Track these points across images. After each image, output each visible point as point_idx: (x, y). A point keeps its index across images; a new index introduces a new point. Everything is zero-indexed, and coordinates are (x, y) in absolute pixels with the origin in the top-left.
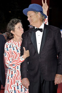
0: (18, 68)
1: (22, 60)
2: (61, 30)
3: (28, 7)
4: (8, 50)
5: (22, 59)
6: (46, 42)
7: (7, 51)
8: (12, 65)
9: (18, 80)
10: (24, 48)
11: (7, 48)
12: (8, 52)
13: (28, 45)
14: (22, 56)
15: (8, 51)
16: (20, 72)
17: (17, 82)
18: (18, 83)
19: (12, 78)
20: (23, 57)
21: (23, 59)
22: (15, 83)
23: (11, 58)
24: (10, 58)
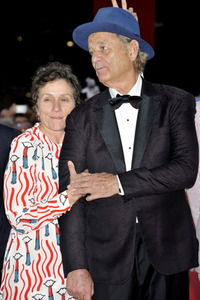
0: (47, 235)
1: (62, 207)
2: (196, 98)
3: (91, 20)
4: (25, 166)
5: (64, 203)
6: (149, 141)
7: (24, 170)
8: (30, 221)
9: (52, 277)
10: (70, 163)
11: (25, 156)
12: (25, 174)
13: (85, 155)
14: (65, 193)
15: (27, 171)
16: (58, 248)
17: (49, 284)
18: (50, 287)
19: (29, 268)
20: (66, 197)
21: (68, 205)
22: (42, 285)
23: (32, 196)
24: (26, 197)
